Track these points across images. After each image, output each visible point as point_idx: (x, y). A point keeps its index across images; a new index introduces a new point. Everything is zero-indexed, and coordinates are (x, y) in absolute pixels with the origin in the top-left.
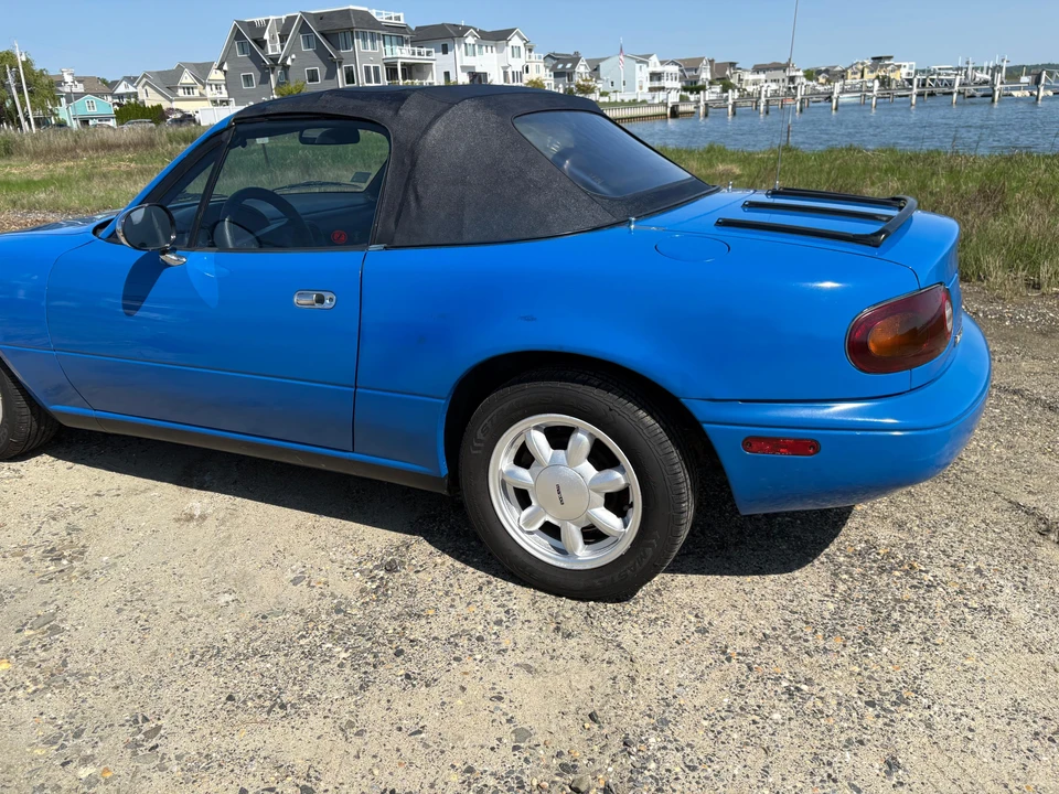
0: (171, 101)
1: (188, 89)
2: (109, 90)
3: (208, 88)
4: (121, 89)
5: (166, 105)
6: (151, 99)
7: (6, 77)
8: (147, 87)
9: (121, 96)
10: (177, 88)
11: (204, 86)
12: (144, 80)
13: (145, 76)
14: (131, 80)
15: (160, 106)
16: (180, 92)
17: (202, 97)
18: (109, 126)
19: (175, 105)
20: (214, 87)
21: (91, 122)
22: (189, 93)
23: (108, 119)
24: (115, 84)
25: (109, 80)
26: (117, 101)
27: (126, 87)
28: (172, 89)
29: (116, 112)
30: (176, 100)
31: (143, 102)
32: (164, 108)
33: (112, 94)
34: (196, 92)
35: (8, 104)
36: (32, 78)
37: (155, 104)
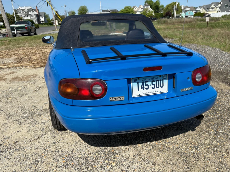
0: (207, 11)
1: (212, 8)
2: (195, 9)
3: (217, 8)
4: (198, 9)
5: (206, 12)
6: (203, 11)
7: (174, 8)
8: (203, 9)
9: (197, 11)
10: (209, 8)
11: (216, 8)
12: (203, 7)
13: (203, 6)
14: (200, 7)
15: (204, 13)
16: (210, 10)
17: (215, 10)
18: (191, 18)
19: (208, 12)
20: (219, 8)
21: (188, 17)
22: (212, 10)
23: (192, 16)
24: (197, 8)
25: (196, 7)
26: (196, 12)
27: (199, 9)
28: (208, 9)
29: (194, 14)
30: (208, 11)
31: (201, 12)
32: (205, 13)
33: (195, 11)
34: (214, 9)
35: (173, 13)
36: (178, 7)
37: (203, 12)
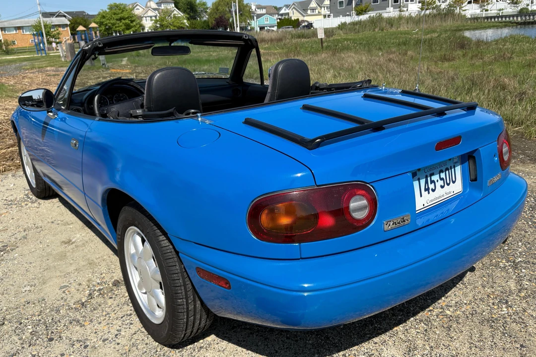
0: (304, 16)
1: (313, 9)
2: (276, 12)
3: (323, 9)
4: (282, 11)
5: (301, 18)
6: (295, 15)
7: (231, 8)
8: (294, 10)
9: (282, 15)
10: (307, 9)
11: (321, 8)
12: (293, 6)
13: (294, 4)
14: (287, 6)
15: (298, 19)
16: (309, 12)
17: (319, 14)
18: (273, 30)
19: (306, 18)
20: (326, 8)
21: (266, 28)
22: (313, 12)
23: (273, 27)
24: (280, 8)
25: (278, 6)
26: (280, 17)
27: (285, 10)
28: (305, 10)
29: (278, 23)
30: (306, 16)
31: (291, 18)
32: (300, 20)
33: (279, 15)
34: (317, 11)
35: (231, 20)
36: (242, 7)
37: (296, 18)
